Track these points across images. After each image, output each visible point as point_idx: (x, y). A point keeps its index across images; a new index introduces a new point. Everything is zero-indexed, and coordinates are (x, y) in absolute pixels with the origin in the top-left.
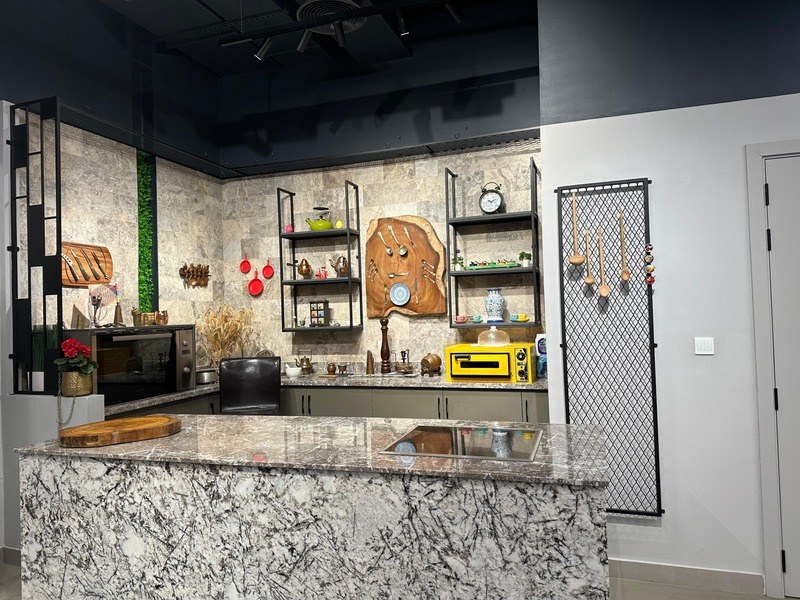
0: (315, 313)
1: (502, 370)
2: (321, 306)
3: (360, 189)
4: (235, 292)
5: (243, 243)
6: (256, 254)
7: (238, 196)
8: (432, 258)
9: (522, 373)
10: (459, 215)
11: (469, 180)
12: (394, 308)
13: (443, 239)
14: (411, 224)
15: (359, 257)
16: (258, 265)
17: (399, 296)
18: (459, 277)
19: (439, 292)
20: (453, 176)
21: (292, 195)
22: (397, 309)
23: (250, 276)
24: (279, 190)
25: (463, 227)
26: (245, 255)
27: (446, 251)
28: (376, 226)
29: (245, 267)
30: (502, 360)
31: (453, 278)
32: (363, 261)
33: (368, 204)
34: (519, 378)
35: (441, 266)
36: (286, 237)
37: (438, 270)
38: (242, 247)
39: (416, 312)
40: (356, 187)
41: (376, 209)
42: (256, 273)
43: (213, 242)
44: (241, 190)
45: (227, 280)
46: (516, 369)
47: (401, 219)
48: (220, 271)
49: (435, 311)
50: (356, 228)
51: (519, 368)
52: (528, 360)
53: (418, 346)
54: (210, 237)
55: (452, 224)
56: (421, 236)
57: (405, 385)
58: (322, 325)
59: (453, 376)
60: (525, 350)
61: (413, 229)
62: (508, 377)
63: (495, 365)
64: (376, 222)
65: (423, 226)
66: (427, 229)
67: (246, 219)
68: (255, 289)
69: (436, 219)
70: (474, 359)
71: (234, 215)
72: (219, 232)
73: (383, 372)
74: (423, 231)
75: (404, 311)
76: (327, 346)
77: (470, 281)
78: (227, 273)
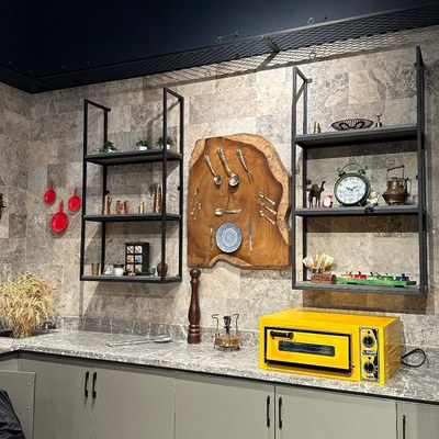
0: (131, 258)
1: (339, 360)
2: (139, 249)
3: (186, 102)
4: (38, 228)
5: (50, 169)
6: (63, 182)
7: (48, 113)
8: (273, 190)
9: (369, 368)
10: (311, 131)
11: (328, 85)
12: (221, 256)
13: (288, 166)
14: (247, 145)
15: (180, 188)
16: (63, 195)
17: (228, 239)
18: (307, 218)
19: (280, 236)
20: (305, 81)
21: (107, 110)
22: (225, 257)
23: (55, 209)
24: (86, 102)
25: (313, 147)
26: (51, 184)
27: (292, 181)
28: (202, 149)
29: (50, 197)
30: (340, 344)
31: (299, 219)
32: (185, 192)
33: (195, 119)
34: (365, 374)
35: (285, 201)
36: (94, 160)
37: (280, 206)
38: (49, 173)
40: (181, 100)
41: (204, 126)
42: (62, 205)
43: (14, 166)
44: (52, 106)
45: (30, 213)
46: (361, 360)
47: (233, 139)
48: (21, 202)
49: (275, 262)
50: (178, 151)
51: (365, 360)
52: (380, 346)
53: (252, 308)
54: (9, 160)
55: (301, 144)
56: (260, 161)
57: (220, 372)
58: (138, 274)
59: (266, 361)
60: (375, 332)
61: (249, 152)
62: (347, 372)
63: (331, 351)
64: (202, 144)
65: (261, 147)
66: (267, 152)
67: (55, 141)
68: (58, 226)
69: (281, 138)
70: (298, 338)
71: (42, 135)
72: (23, 156)
73: (190, 340)
74: (262, 154)
75: (235, 260)
76: (138, 300)
77: (320, 222)
78: (29, 205)
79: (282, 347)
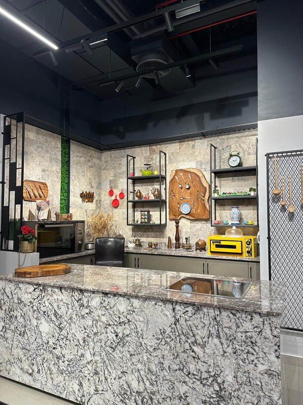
0: (143, 216)
1: (238, 250)
2: (146, 213)
3: (167, 155)
4: (106, 205)
5: (111, 181)
6: (116, 187)
7: (109, 159)
8: (203, 190)
9: (248, 252)
10: (218, 168)
11: (223, 149)
12: (182, 215)
13: (209, 180)
14: (192, 172)
15: (165, 189)
16: (117, 192)
17: (185, 209)
18: (216, 200)
19: (206, 207)
20: (215, 148)
21: (134, 158)
22: (184, 216)
23: (113, 198)
24: (128, 155)
25: (219, 174)
26: (111, 187)
27: (210, 186)
28: (174, 174)
29: (111, 193)
30: (238, 245)
31: (213, 201)
32: (168, 191)
33: (171, 162)
34: (247, 255)
35: (207, 194)
36: (130, 179)
37: (206, 196)
38: (110, 183)
39: (194, 218)
40: (165, 154)
41: (175, 165)
42: (116, 196)
43: (97, 181)
44: (111, 156)
45: (102, 199)
46: (245, 250)
47: (187, 170)
48: (99, 195)
49: (204, 217)
50: (164, 174)
51: (247, 249)
52: (252, 245)
53: (195, 235)
54: (95, 178)
55: (213, 172)
56: (197, 179)
57: (186, 255)
58: (146, 223)
59: (211, 252)
60: (250, 240)
61: (193, 175)
62: (241, 254)
63: (234, 247)
64: (174, 172)
65: (198, 173)
66: (200, 175)
67: (112, 170)
68: (115, 204)
69: (205, 170)
70: (223, 243)
71: (107, 168)
72: (99, 176)
73: (176, 248)
74: (198, 176)
75: (188, 217)
76: (149, 233)
77: (222, 202)
78: (103, 196)
79: (217, 246)
